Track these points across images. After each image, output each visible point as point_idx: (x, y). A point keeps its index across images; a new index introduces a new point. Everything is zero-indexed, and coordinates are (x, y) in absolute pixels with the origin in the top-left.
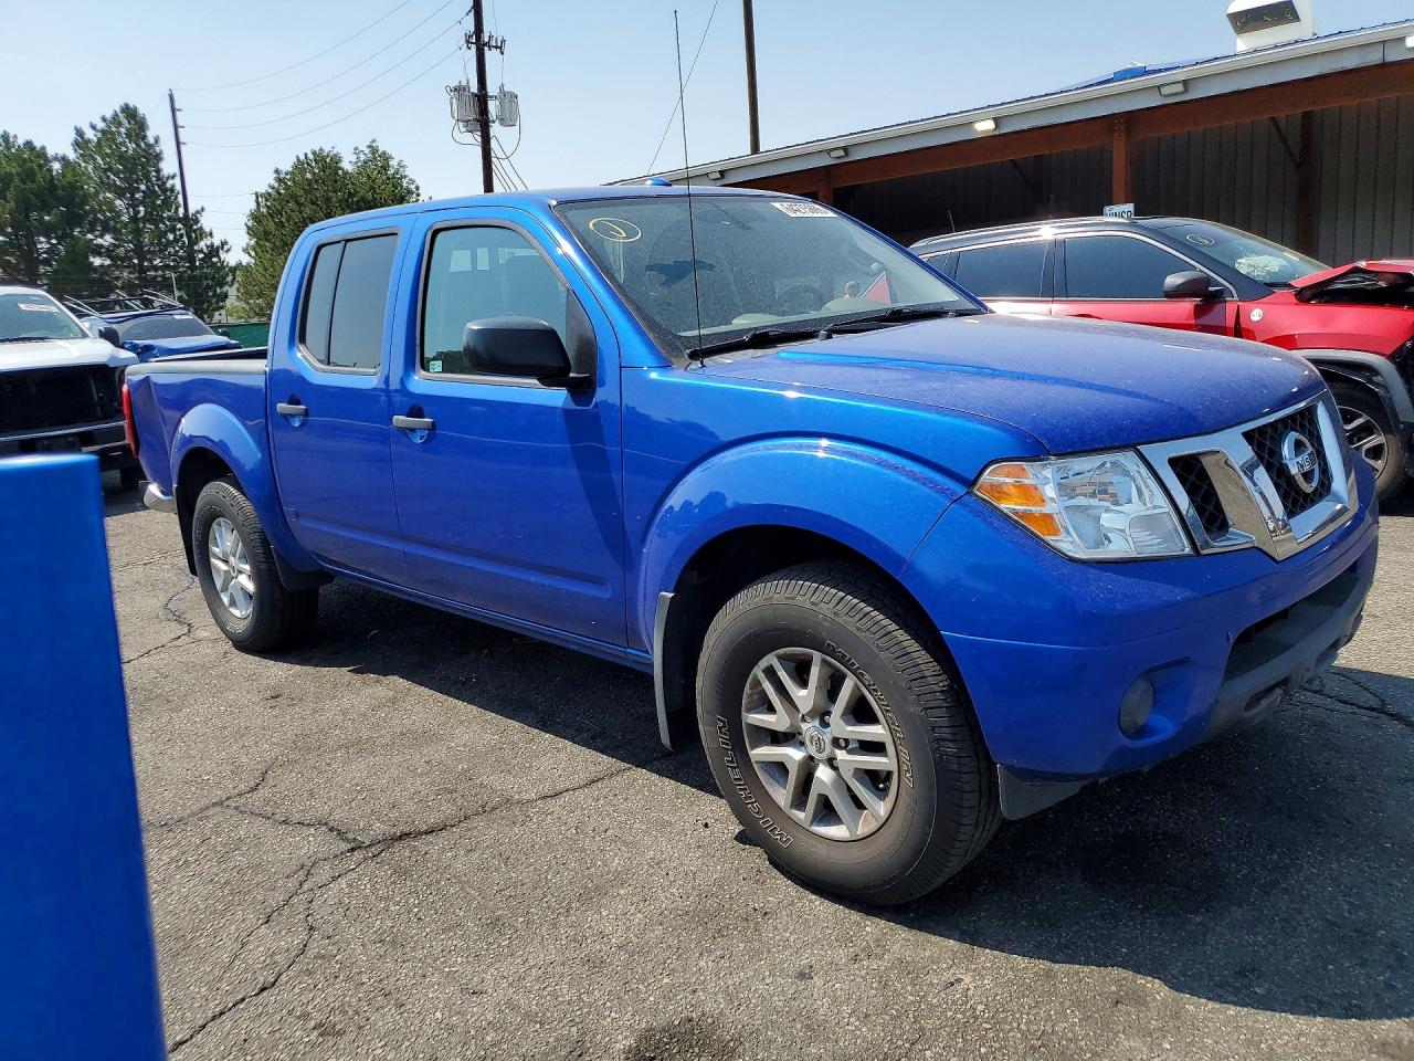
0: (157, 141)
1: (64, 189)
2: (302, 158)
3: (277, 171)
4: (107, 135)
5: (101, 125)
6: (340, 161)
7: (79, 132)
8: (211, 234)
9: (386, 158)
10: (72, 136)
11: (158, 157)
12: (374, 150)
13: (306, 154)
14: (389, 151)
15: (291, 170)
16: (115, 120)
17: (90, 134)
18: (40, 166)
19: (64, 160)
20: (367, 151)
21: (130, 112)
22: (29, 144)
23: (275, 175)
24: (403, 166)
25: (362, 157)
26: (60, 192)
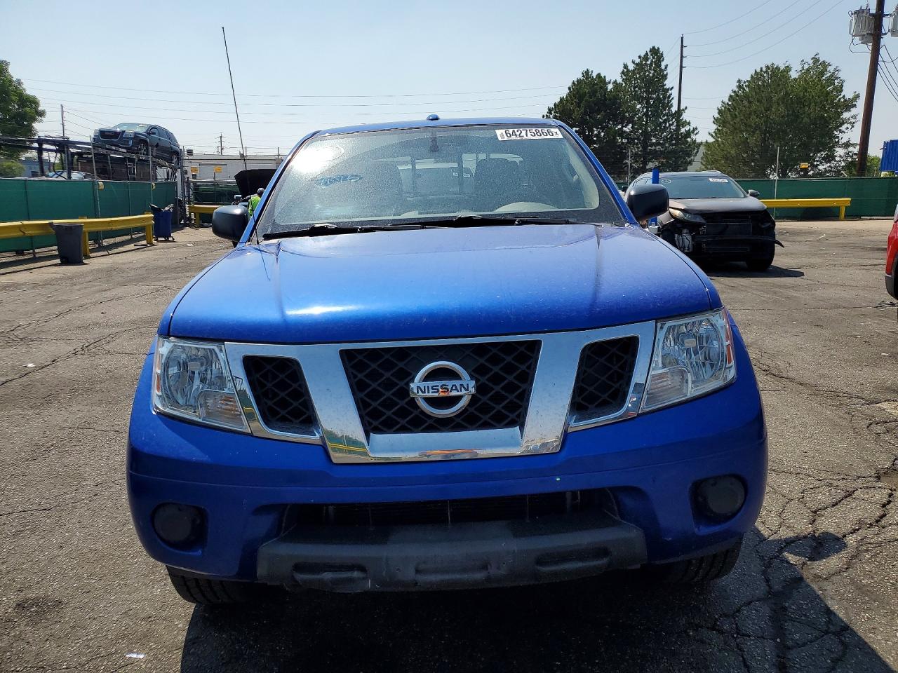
0: (666, 68)
1: (610, 100)
2: (758, 71)
3: (739, 81)
4: (640, 67)
5: (638, 61)
6: (790, 70)
7: (625, 66)
8: (689, 124)
9: (825, 65)
10: (621, 68)
11: (665, 77)
12: (816, 60)
13: (761, 68)
14: (828, 61)
15: (749, 79)
16: (646, 57)
17: (631, 67)
18: (601, 88)
19: (615, 82)
20: (811, 62)
21: (655, 52)
22: (599, 75)
23: (738, 84)
24: (839, 71)
25: (806, 67)
26: (608, 102)
